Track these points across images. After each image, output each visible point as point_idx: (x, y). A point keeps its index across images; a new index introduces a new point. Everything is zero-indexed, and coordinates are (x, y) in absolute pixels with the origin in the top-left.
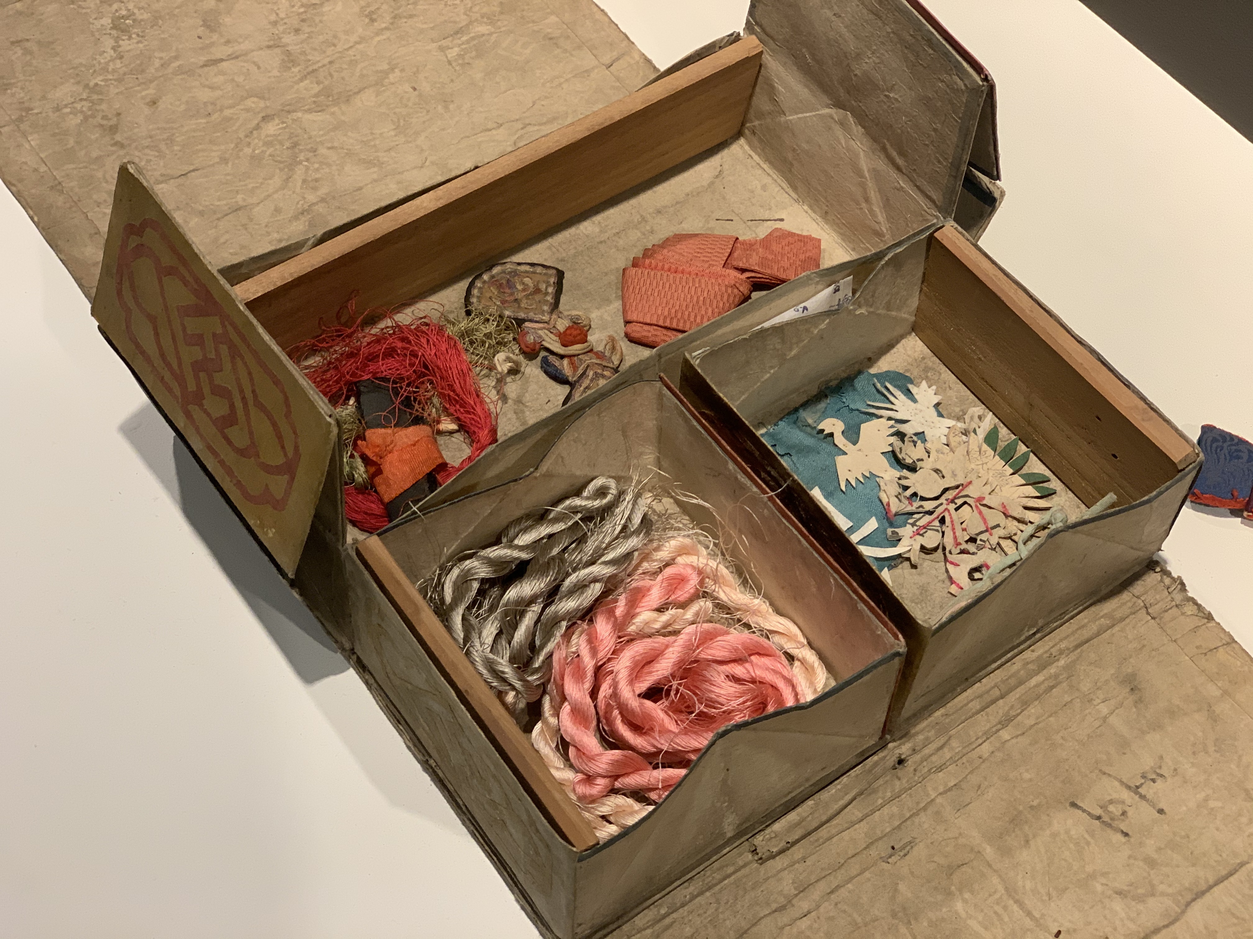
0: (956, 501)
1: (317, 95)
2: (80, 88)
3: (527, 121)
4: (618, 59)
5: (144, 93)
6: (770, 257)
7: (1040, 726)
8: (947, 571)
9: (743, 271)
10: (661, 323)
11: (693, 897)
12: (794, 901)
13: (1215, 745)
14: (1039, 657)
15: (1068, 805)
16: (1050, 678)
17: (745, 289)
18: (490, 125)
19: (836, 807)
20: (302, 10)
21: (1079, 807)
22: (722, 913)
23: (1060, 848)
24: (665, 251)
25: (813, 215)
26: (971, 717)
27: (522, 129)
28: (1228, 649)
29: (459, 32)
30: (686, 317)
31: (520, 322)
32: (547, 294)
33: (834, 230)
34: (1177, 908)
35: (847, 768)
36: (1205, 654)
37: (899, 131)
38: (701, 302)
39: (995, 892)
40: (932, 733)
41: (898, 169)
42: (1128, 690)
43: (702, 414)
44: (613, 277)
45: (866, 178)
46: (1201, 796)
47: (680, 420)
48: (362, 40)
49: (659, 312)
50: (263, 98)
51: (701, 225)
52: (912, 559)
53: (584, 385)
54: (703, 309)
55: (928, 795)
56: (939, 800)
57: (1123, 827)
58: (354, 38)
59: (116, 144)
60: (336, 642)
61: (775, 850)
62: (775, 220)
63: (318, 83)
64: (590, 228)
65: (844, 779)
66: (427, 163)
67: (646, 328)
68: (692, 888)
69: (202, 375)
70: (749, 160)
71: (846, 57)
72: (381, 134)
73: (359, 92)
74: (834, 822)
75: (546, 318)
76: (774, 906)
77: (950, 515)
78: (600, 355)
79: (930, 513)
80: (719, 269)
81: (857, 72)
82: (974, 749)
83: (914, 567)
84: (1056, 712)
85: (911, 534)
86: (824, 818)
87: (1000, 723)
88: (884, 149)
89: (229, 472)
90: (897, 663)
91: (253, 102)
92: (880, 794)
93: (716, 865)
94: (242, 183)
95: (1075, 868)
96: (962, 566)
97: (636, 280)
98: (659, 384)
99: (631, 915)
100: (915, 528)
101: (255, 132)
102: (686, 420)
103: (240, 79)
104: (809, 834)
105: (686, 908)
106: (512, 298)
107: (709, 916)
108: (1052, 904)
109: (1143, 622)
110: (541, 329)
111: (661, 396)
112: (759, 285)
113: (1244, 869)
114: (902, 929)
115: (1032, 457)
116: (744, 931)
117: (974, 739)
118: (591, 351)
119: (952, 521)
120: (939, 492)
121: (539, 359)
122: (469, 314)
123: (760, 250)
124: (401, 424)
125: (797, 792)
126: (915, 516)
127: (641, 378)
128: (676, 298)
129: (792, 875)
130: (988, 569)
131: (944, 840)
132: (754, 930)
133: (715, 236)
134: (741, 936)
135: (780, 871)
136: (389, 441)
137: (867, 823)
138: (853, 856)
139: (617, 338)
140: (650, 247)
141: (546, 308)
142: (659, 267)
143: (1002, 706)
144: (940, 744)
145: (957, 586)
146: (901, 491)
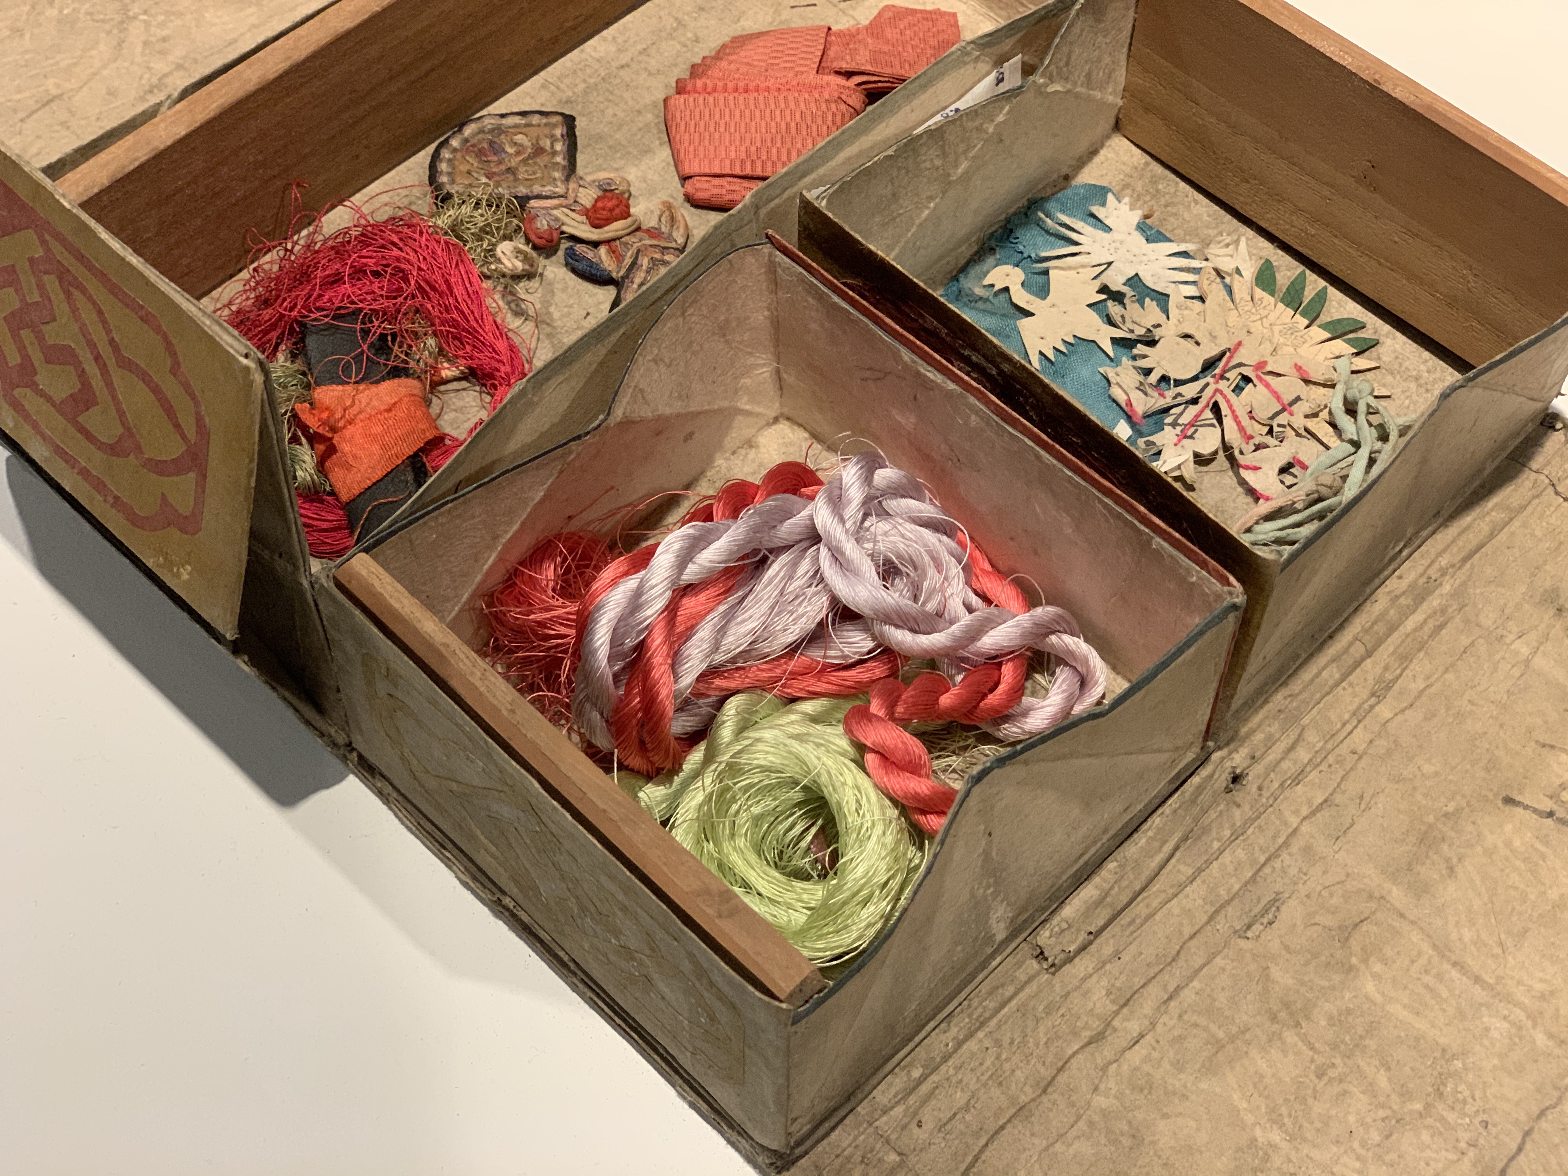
0: (1227, 375)
6: (885, 48)
7: (1433, 690)
8: (1243, 483)
9: (849, 74)
10: (737, 171)
11: (959, 1044)
12: (1116, 1022)
14: (1412, 586)
15: (1500, 803)
16: (1434, 613)
17: (855, 101)
19: (1154, 862)
21: (1518, 804)
22: (1008, 1059)
23: (1502, 870)
24: (724, 64)
26: (1328, 693)
31: (523, 201)
32: (554, 153)
35: (1157, 802)
38: (793, 131)
39: (1419, 955)
40: (1275, 728)
42: (1552, 612)
43: (845, 284)
44: (650, 116)
49: (733, 155)
51: (769, 19)
52: (1187, 476)
53: (637, 281)
54: (799, 140)
55: (1287, 823)
56: (1305, 828)
60: (322, 735)
61: (1072, 948)
65: (1156, 820)
67: (716, 181)
68: (954, 1030)
69: (25, 333)
74: (1154, 888)
75: (560, 189)
76: (1087, 1034)
77: (1225, 397)
78: (654, 233)
79: (1195, 401)
80: (811, 77)
82: (1342, 741)
83: (1190, 488)
84: (1453, 665)
85: (1175, 439)
86: (1138, 888)
87: (1373, 694)
89: (100, 486)
90: (1231, 623)
92: (1214, 834)
93: (984, 988)
95: (1532, 897)
96: (1265, 467)
97: (688, 113)
98: (767, 249)
99: (867, 1088)
100: (1179, 429)
104: (1120, 911)
105: (950, 1063)
106: (503, 167)
107: (988, 1069)
108: (1510, 958)
109: (1552, 509)
110: (556, 207)
111: (772, 267)
114: (1290, 1037)
115: (1332, 292)
116: (1045, 1082)
117: (1339, 726)
118: (638, 229)
119: (1230, 407)
120: (1199, 368)
121: (561, 253)
122: (444, 199)
123: (870, 40)
124: (369, 377)
125: (1093, 850)
126: (1173, 411)
127: (733, 245)
128: (753, 130)
129: (1104, 982)
130: (1304, 467)
131: (1325, 888)
132: (1062, 1079)
133: (796, 30)
134: (1044, 1091)
135: (1084, 979)
136: (348, 403)
137: (1204, 882)
138: (1192, 937)
139: (675, 204)
140: (699, 61)
141: (557, 175)
142: (719, 89)
143: (1371, 668)
144: (1291, 741)
145: (1267, 499)
146: (1141, 378)
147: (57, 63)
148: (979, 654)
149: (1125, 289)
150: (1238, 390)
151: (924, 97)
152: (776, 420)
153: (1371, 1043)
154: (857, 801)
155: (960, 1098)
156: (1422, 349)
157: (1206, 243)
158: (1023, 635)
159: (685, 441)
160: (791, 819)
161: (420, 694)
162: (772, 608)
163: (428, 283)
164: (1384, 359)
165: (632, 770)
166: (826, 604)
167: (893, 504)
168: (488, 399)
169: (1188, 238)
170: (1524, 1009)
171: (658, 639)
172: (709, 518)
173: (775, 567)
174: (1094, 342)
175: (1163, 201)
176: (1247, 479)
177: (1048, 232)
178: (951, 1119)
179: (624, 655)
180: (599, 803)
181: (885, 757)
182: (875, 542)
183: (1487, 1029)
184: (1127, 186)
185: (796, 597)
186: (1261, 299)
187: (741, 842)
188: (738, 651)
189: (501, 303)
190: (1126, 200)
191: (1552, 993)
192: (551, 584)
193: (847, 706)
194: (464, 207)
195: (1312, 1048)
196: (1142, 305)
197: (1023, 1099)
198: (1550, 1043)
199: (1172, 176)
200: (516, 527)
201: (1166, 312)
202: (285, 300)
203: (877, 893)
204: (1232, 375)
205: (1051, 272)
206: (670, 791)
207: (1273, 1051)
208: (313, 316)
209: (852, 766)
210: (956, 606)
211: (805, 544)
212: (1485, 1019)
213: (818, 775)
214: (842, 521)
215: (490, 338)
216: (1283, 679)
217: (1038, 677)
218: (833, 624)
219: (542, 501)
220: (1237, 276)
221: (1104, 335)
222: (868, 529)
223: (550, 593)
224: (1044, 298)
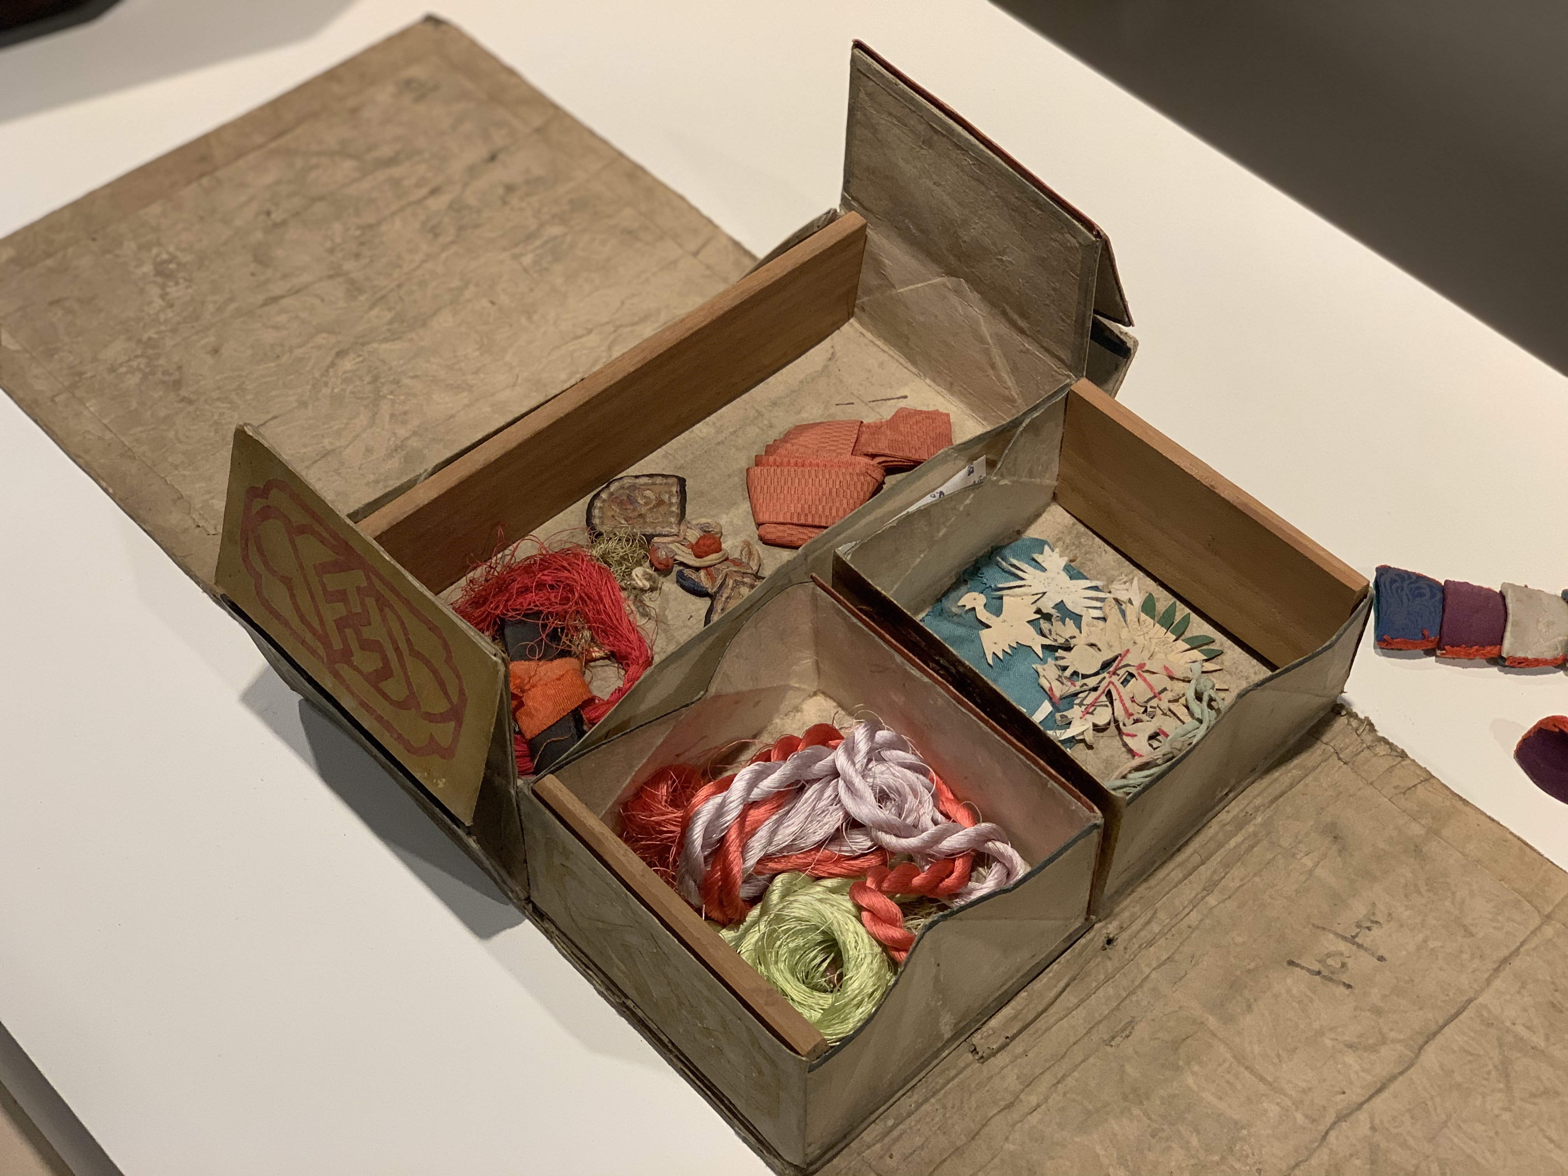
0: (1118, 672)
1: (390, 322)
2: (132, 345)
3: (618, 323)
4: (704, 245)
5: (203, 342)
6: (901, 438)
7: (1245, 888)
8: (1125, 745)
9: (873, 456)
10: (795, 521)
11: (919, 1106)
12: (1022, 1096)
13: (1427, 885)
14: (1235, 818)
15: (1285, 964)
16: (1249, 836)
17: (878, 474)
18: (580, 332)
19: (1052, 994)
20: (358, 233)
21: (1297, 965)
22: (950, 1117)
23: (1283, 1008)
24: (788, 446)
25: (937, 388)
26: (1175, 887)
27: (615, 331)
28: (1427, 785)
29: (530, 237)
30: (820, 512)
31: (650, 538)
32: (671, 504)
33: (962, 401)
34: (1410, 1053)
35: (1057, 954)
36: (1404, 793)
37: (1017, 294)
38: (834, 494)
39: (1224, 1061)
40: (1137, 908)
41: (1021, 331)
42: (1330, 840)
43: (861, 610)
44: (736, 480)
45: (988, 344)
46: (1420, 937)
47: (839, 619)
48: (429, 257)
49: (792, 510)
50: (331, 332)
51: (821, 412)
52: (1087, 739)
53: (725, 595)
54: (838, 502)
55: (1142, 972)
56: (1154, 975)
57: (1345, 978)
58: (418, 257)
59: (183, 400)
61: (995, 1047)
62: (898, 398)
63: (390, 309)
64: (705, 431)
65: (1055, 966)
66: (520, 381)
67: (781, 528)
68: (915, 1097)
69: (348, 631)
70: (862, 339)
71: (952, 224)
72: (465, 356)
73: (434, 314)
74: (1052, 1010)
75: (674, 530)
76: (1002, 1104)
77: (1115, 687)
78: (736, 562)
79: (1095, 689)
80: (847, 457)
81: (966, 238)
82: (1182, 919)
83: (1090, 747)
84: (1260, 872)
85: (1081, 714)
86: (1040, 1009)
87: (1204, 889)
88: (1004, 313)
89: (388, 727)
90: (1095, 836)
91: (324, 338)
92: (1093, 977)
93: (937, 1070)
94: (326, 426)
95: (1302, 1026)
96: (1140, 735)
97: (763, 479)
98: (812, 585)
99: (857, 1131)
100: (1083, 707)
101: (331, 370)
102: (845, 618)
103: (304, 315)
104: (1028, 1025)
105: (913, 1117)
106: (637, 514)
107: (937, 1123)
108: (1284, 1066)
109: (1336, 769)
110: (672, 543)
111: (814, 597)
112: (891, 470)
113: (1472, 1005)
114: (1136, 1111)
115: (1194, 617)
116: (974, 1133)
117: (1181, 908)
118: (727, 559)
119: (1119, 694)
120: (1099, 666)
121: (674, 574)
122: (597, 536)
123: (888, 432)
124: (547, 656)
125: (1009, 984)
126: (1080, 695)
127: (790, 580)
128: (807, 493)
129: (1016, 1071)
130: (1167, 736)
131: (1165, 1015)
132: (985, 1131)
133: (838, 423)
134: (973, 1138)
135: (1002, 1068)
136: (532, 674)
137: (1085, 1008)
138: (1075, 1044)
139: (751, 542)
140: (772, 443)
141: (673, 520)
142: (785, 463)
143: (1204, 872)
144: (1147, 918)
145: (1141, 756)
146: (1060, 673)
147: (331, 427)
148: (941, 852)
149: (1053, 612)
150: (1125, 682)
151: (919, 483)
152: (815, 694)
153: (1189, 1116)
154: (856, 942)
155: (918, 1141)
156: (1251, 658)
157: (1111, 581)
158: (969, 841)
159: (755, 706)
160: (814, 952)
161: (584, 864)
162: (807, 818)
163: (586, 594)
164: (1226, 664)
165: (713, 920)
166: (842, 817)
167: (887, 754)
168: (623, 672)
169: (1099, 576)
170: (1290, 1097)
171: (733, 835)
172: (768, 759)
173: (810, 792)
174: (1030, 647)
175: (1083, 550)
176: (1128, 742)
177: (1003, 570)
178: (911, 1154)
179: (713, 845)
180: (695, 934)
181: (875, 915)
182: (874, 778)
183: (1266, 1111)
184: (1059, 539)
185: (823, 812)
186: (1144, 621)
187: (781, 965)
188: (784, 845)
189: (633, 607)
190: (1057, 550)
191: (1310, 1089)
192: (665, 798)
193: (852, 882)
194: (610, 542)
195: (1150, 1118)
196: (1064, 624)
197: (959, 1143)
198: (1307, 1121)
199: (1090, 533)
200: (645, 761)
201: (1079, 628)
202: (492, 603)
203: (866, 1000)
204: (1121, 672)
205: (1004, 598)
206: (738, 934)
207: (1124, 1120)
208: (510, 614)
209: (854, 919)
210: (926, 820)
211: (829, 778)
212: (1264, 1104)
213: (832, 923)
214: (854, 764)
215: (626, 632)
216: (1144, 877)
217: (981, 869)
218: (846, 830)
219: (662, 745)
220: (1129, 605)
221: (1037, 643)
222: (870, 769)
223: (663, 804)
224: (998, 616)
